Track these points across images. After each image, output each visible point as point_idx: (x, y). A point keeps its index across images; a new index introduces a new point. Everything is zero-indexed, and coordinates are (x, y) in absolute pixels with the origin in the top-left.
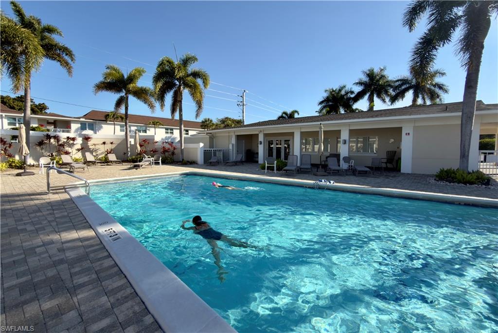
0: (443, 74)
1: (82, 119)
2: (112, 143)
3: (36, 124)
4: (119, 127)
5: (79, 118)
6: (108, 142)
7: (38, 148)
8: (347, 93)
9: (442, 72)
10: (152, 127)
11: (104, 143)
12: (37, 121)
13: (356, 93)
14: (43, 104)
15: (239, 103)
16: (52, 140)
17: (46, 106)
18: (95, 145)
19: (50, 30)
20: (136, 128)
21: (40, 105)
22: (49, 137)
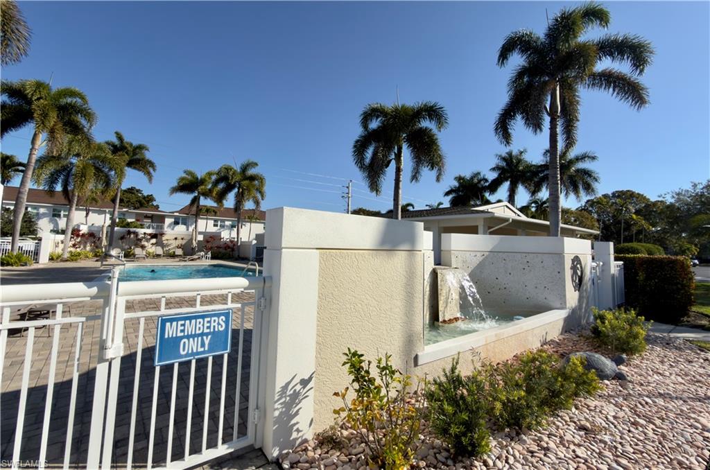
0: (594, 158)
1: (175, 214)
2: (182, 239)
3: (132, 218)
4: (213, 221)
5: (173, 213)
6: (179, 237)
7: (120, 241)
8: (480, 181)
9: (593, 155)
10: (248, 222)
11: (176, 239)
12: (134, 216)
13: (490, 181)
14: (151, 195)
15: (344, 195)
16: (132, 236)
17: (153, 198)
18: (167, 240)
19: (140, 148)
20: (231, 223)
21: (148, 196)
22: (129, 233)
